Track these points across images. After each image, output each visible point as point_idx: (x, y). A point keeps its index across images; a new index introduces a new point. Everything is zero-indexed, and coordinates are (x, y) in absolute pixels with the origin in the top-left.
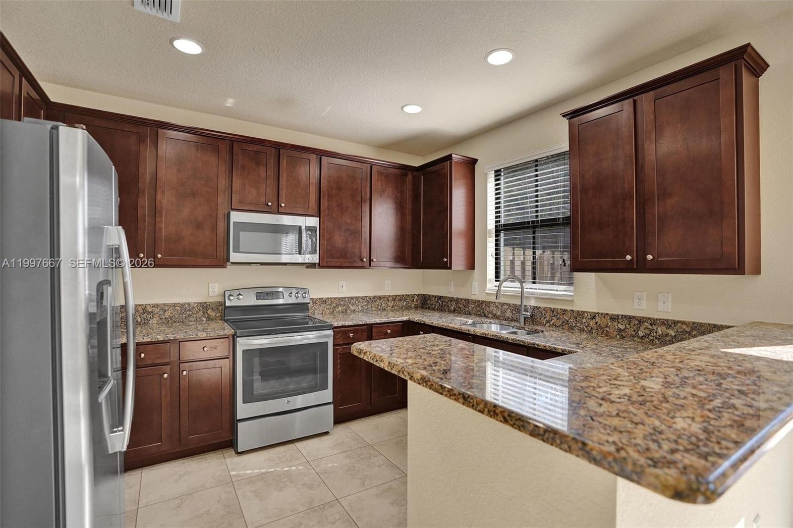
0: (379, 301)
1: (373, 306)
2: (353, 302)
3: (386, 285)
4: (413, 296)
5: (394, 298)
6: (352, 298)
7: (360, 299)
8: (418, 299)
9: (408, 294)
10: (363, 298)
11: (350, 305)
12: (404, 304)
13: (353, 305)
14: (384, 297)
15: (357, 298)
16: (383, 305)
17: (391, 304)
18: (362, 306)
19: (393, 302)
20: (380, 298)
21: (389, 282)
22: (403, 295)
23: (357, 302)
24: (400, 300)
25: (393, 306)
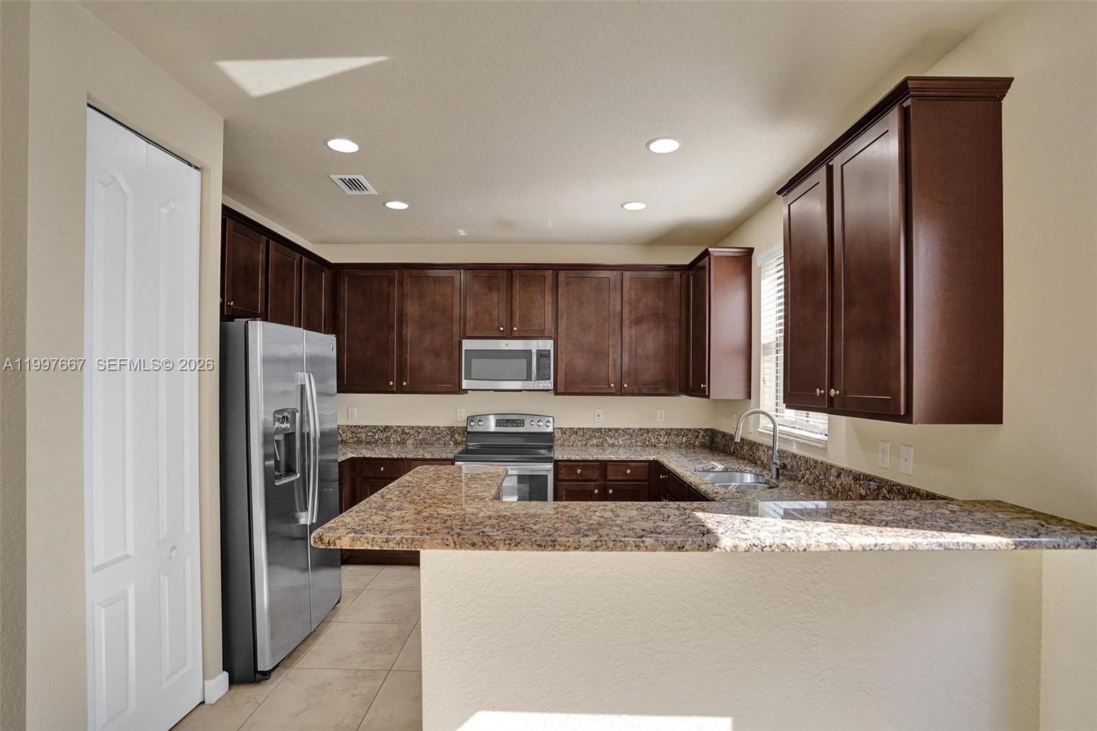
0: (646, 435)
1: (638, 440)
2: (612, 434)
3: (658, 416)
4: (696, 431)
5: (669, 432)
6: (610, 430)
7: (620, 431)
8: (705, 435)
9: (689, 428)
10: (625, 430)
11: (607, 438)
12: (684, 441)
13: (611, 437)
14: (654, 430)
15: (617, 430)
16: (653, 440)
17: (663, 439)
18: (623, 440)
19: (666, 437)
20: (648, 431)
21: (663, 411)
22: (682, 429)
23: (616, 435)
24: (678, 435)
25: (666, 443)
